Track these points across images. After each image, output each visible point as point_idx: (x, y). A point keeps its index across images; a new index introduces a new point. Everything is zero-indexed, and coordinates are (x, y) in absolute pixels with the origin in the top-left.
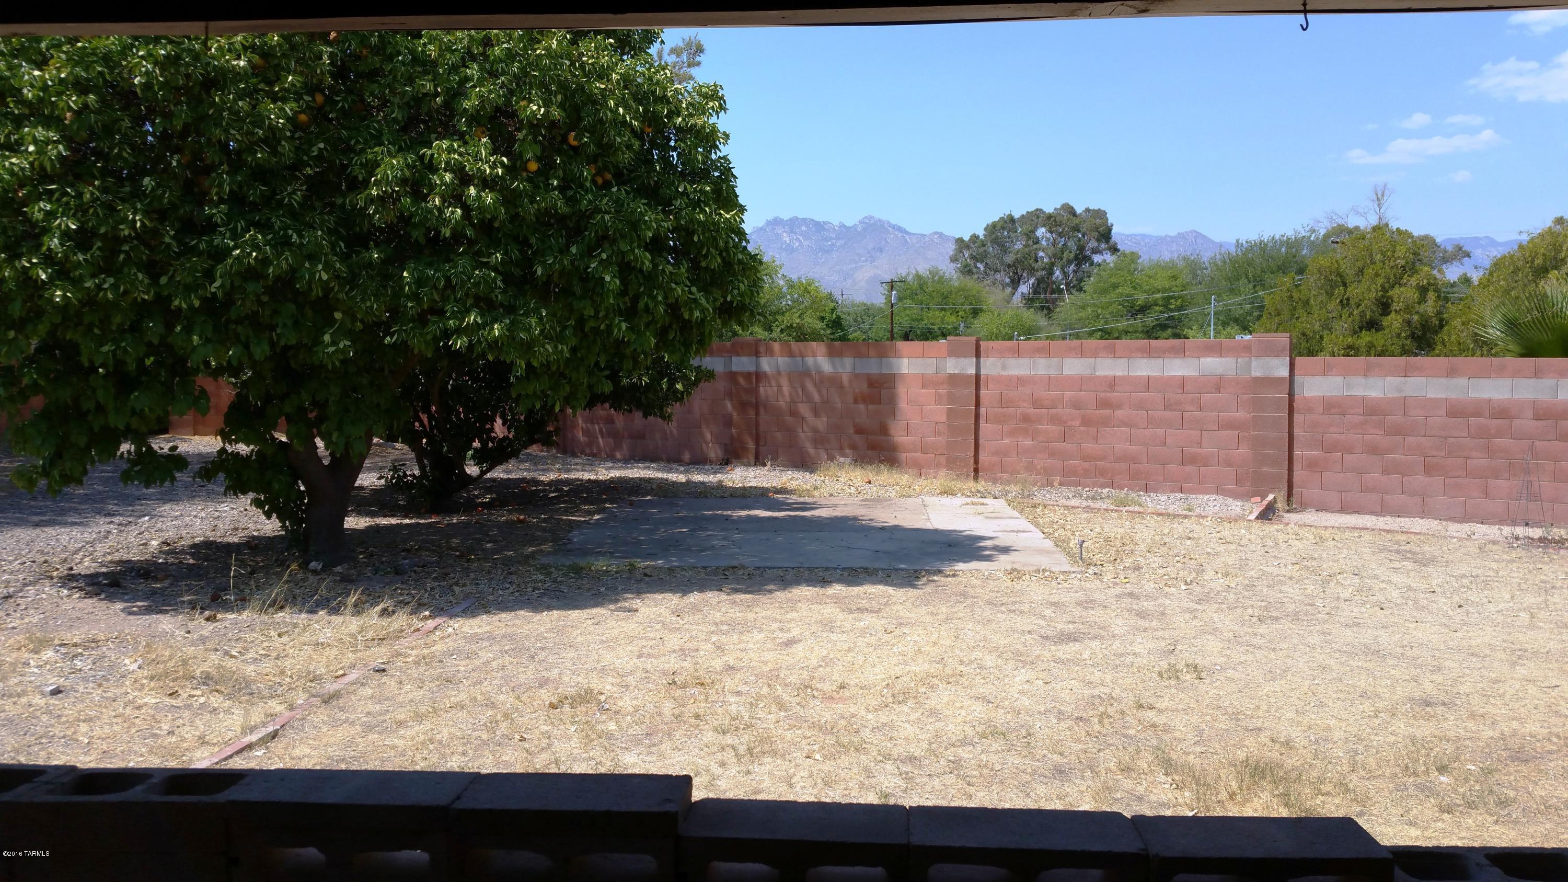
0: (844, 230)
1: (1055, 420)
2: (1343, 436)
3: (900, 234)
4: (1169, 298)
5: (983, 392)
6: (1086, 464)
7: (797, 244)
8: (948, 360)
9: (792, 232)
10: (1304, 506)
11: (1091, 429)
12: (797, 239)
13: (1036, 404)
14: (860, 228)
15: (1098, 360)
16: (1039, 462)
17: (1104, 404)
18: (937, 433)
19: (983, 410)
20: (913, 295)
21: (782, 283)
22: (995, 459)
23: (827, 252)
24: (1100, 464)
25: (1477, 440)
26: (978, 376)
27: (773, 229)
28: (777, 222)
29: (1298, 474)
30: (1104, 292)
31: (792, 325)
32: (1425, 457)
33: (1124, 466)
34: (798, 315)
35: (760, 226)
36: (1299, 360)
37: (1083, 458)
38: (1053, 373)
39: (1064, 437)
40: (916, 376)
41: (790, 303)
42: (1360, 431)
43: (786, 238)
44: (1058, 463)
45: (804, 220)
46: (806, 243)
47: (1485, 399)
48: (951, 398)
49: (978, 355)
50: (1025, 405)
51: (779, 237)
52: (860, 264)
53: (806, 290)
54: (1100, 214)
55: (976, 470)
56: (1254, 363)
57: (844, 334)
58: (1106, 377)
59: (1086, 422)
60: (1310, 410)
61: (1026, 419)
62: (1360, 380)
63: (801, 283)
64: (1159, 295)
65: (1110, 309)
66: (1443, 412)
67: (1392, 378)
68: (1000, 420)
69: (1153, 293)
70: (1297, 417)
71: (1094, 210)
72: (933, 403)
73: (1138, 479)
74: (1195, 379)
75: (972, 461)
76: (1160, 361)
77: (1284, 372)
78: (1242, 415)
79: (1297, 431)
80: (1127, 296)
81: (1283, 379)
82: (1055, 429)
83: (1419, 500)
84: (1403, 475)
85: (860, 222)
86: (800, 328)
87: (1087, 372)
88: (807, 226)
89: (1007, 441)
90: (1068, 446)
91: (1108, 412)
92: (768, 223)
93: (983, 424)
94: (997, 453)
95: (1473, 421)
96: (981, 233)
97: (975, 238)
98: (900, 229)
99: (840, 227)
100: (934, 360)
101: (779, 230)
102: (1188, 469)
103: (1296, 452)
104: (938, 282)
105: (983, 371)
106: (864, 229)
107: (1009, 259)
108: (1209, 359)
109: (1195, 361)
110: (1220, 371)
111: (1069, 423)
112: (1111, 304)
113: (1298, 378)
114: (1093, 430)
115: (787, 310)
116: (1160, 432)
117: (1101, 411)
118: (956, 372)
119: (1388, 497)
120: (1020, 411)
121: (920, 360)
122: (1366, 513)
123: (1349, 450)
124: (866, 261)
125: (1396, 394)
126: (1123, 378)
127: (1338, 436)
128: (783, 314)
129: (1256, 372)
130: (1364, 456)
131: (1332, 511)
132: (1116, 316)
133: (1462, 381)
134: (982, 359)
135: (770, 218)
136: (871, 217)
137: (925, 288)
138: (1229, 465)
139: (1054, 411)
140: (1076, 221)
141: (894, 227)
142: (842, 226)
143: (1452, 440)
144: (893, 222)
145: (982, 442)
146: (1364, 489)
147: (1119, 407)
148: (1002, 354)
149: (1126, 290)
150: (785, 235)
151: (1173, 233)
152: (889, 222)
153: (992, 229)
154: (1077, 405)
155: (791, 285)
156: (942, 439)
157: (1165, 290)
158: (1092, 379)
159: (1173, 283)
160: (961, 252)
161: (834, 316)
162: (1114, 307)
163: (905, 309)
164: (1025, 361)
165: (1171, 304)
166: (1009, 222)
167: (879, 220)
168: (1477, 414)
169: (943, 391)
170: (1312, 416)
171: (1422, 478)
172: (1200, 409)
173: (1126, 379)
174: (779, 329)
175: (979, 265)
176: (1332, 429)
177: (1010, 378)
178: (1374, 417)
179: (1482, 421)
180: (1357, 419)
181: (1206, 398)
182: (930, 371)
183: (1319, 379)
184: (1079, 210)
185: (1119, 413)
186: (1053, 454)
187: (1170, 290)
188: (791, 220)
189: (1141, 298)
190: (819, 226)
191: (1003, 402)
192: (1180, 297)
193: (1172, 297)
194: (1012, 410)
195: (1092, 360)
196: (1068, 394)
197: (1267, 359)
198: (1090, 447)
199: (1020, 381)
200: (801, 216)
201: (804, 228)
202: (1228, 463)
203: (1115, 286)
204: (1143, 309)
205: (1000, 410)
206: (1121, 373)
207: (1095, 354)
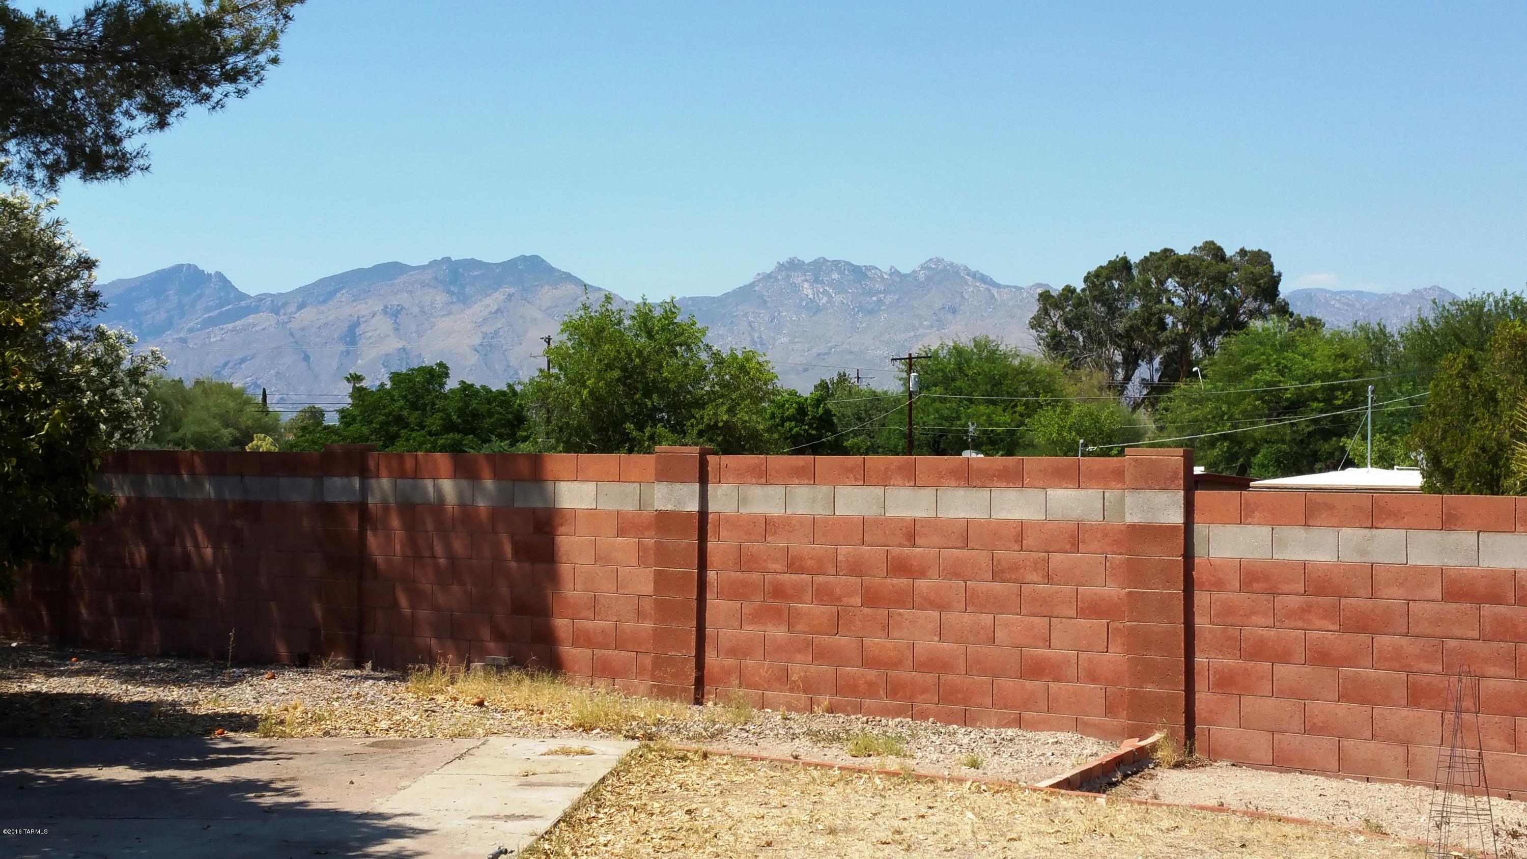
0: (897, 279)
1: (824, 595)
2: (1273, 632)
3: (983, 287)
4: (1333, 388)
5: (711, 544)
6: (872, 674)
7: (824, 300)
8: (657, 486)
9: (816, 280)
10: (1213, 755)
11: (880, 611)
12: (825, 292)
13: (794, 565)
14: (921, 277)
15: (889, 490)
16: (797, 671)
17: (900, 568)
18: (640, 614)
19: (711, 575)
20: (947, 381)
21: (704, 356)
22: (730, 662)
23: (871, 312)
24: (892, 673)
25: (1495, 644)
26: (703, 514)
27: (789, 276)
28: (793, 266)
29: (1202, 697)
30: (1233, 378)
31: (716, 423)
32: (1408, 673)
33: (930, 678)
34: (725, 408)
35: (768, 272)
36: (1200, 496)
37: (869, 662)
38: (820, 511)
39: (837, 625)
40: (608, 513)
41: (717, 388)
42: (1300, 624)
43: (808, 290)
44: (825, 670)
45: (836, 263)
46: (838, 298)
47: (1506, 571)
48: (662, 555)
49: (703, 480)
50: (777, 567)
51: (795, 288)
52: (921, 331)
53: (742, 368)
54: (1262, 258)
55: (700, 683)
56: (1130, 498)
57: (836, 440)
58: (902, 519)
59: (872, 599)
60: (1219, 585)
61: (779, 592)
62: (1298, 532)
63: (735, 357)
64: (1317, 384)
65: (1242, 407)
66: (1436, 592)
67: (1349, 530)
68: (737, 592)
69: (1310, 381)
70: (1201, 598)
71: (1252, 252)
72: (635, 562)
73: (952, 702)
74: (1039, 526)
75: (693, 663)
76: (985, 493)
77: (1176, 517)
78: (1113, 591)
79: (1200, 622)
80: (1269, 384)
81: (1174, 528)
82: (820, 611)
83: (1401, 750)
84: (1372, 703)
85: (922, 268)
86: (729, 428)
87: (872, 511)
88: (841, 272)
89: (750, 630)
90: (844, 641)
91: (902, 582)
92: (781, 267)
93: (712, 601)
94: (733, 652)
95: (1487, 609)
96: (1079, 285)
97: (1069, 291)
98: (984, 279)
99: (891, 274)
100: (637, 485)
101: (797, 278)
102: (1030, 685)
103: (1200, 659)
104: (987, 359)
105: (712, 508)
106: (929, 279)
107: (1120, 326)
108: (1060, 492)
109: (1039, 493)
110: (1077, 513)
111: (845, 600)
112: (1242, 396)
113: (1199, 529)
114: (882, 612)
115: (711, 401)
116: (987, 619)
117: (895, 581)
118: (669, 507)
119: (1347, 744)
120: (769, 577)
121: (615, 486)
122: (1313, 771)
123: (1282, 656)
124: (931, 326)
125: (1356, 559)
126: (927, 521)
127: (1265, 632)
128: (703, 406)
129: (1133, 517)
130: (1308, 669)
131: (1258, 766)
132: (1251, 416)
133: (1467, 538)
134: (710, 487)
135: (783, 259)
136: (939, 261)
137: (965, 367)
138: (1094, 679)
139: (820, 579)
140: (1223, 267)
141: (974, 275)
142: (895, 273)
143: (1452, 643)
144: (973, 268)
145: (709, 631)
146: (1310, 729)
147: (922, 573)
148: (741, 477)
149: (1265, 375)
150: (806, 285)
151: (1405, 290)
152: (966, 268)
153: (1096, 279)
154: (856, 569)
155: (718, 360)
156: (648, 625)
157: (1324, 376)
158: (879, 523)
159: (1341, 366)
160: (1047, 313)
161: (821, 411)
162: (1246, 404)
163: (934, 400)
164: (776, 491)
165: (1337, 398)
166: (1121, 267)
167: (952, 265)
168: (1496, 598)
169: (649, 542)
170: (1223, 595)
171: (1404, 712)
172: (1048, 578)
173: (936, 525)
174: (695, 432)
175: (1076, 333)
176: (1255, 619)
177: (753, 520)
178: (1321, 599)
179: (1502, 609)
180: (1294, 602)
181: (1057, 559)
182: (630, 506)
183: (1232, 530)
184: (1230, 251)
185: (922, 584)
186: (820, 655)
187: (1335, 375)
188: (816, 262)
189: (1290, 387)
190: (859, 273)
191: (744, 561)
192: (1349, 387)
193: (1340, 388)
194: (755, 576)
195: (879, 490)
196: (843, 550)
197: (1149, 493)
198: (876, 642)
199: (769, 525)
200: (830, 258)
201: (835, 276)
202: (1093, 678)
203: (1252, 369)
204: (1296, 405)
205: (738, 574)
206: (925, 515)
207: (884, 481)
